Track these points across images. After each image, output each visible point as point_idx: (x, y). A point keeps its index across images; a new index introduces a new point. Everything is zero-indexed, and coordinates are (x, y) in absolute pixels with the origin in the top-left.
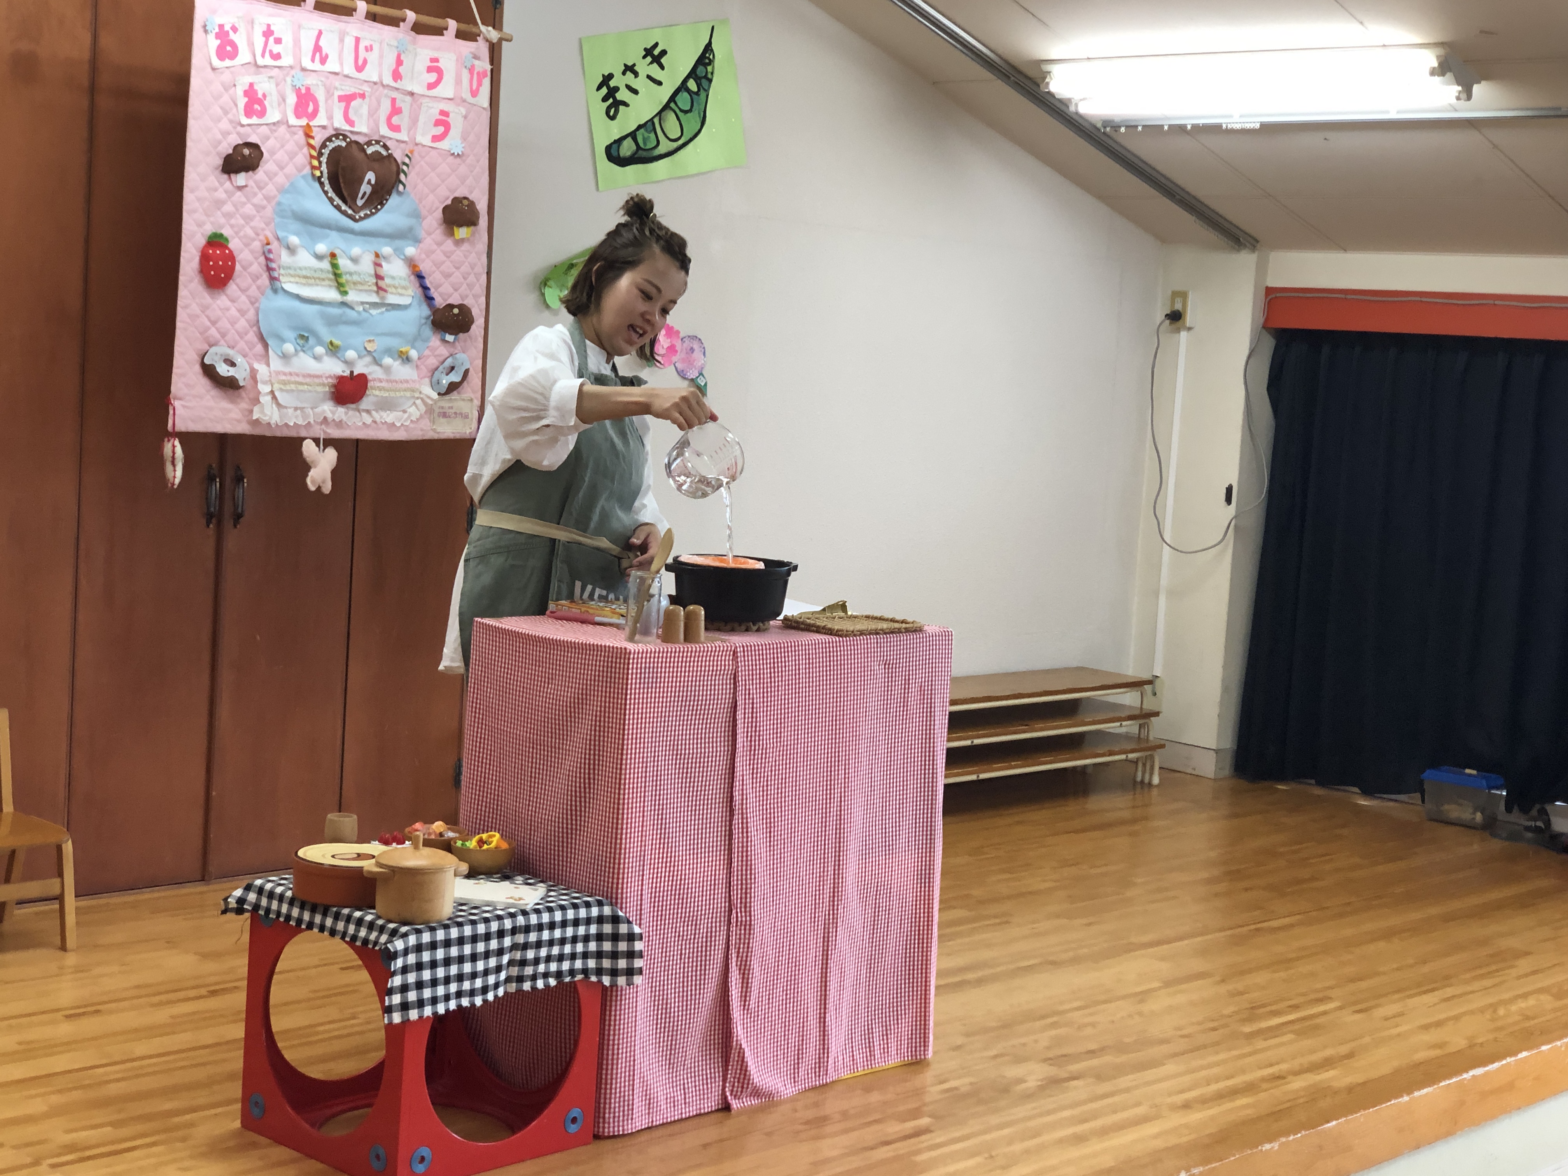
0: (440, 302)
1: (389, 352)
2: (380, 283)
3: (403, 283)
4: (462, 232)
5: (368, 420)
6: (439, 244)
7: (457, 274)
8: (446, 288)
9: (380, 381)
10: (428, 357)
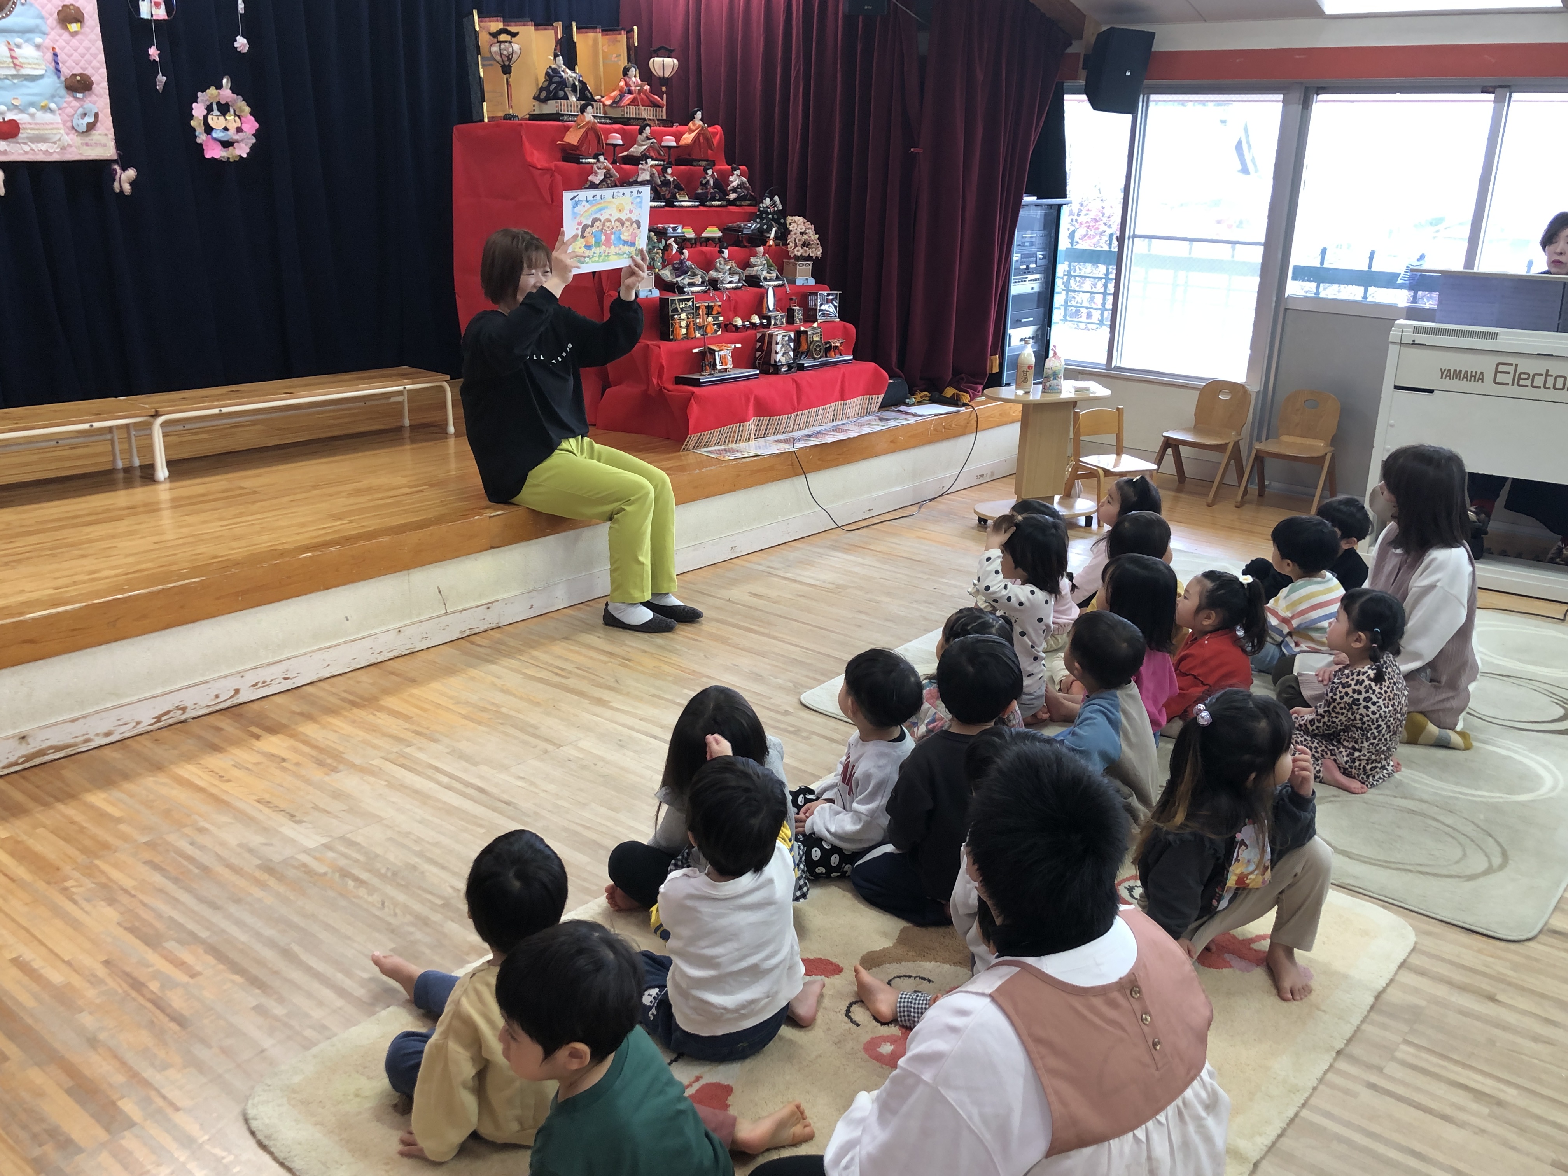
0: (66, 71)
1: (32, 104)
2: (16, 61)
3: (36, 61)
4: (74, 27)
5: (27, 148)
6: (60, 36)
7: (76, 54)
8: (70, 63)
9: (30, 124)
10: (66, 108)
